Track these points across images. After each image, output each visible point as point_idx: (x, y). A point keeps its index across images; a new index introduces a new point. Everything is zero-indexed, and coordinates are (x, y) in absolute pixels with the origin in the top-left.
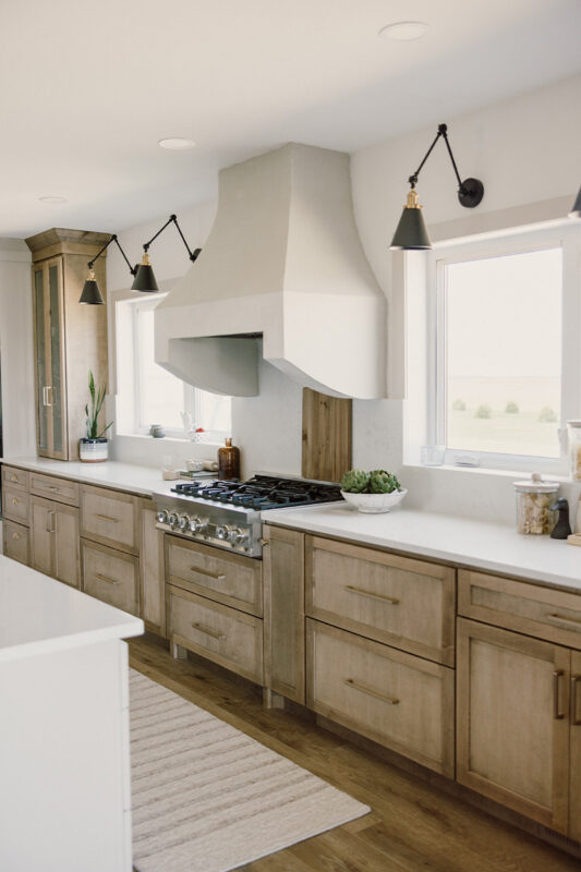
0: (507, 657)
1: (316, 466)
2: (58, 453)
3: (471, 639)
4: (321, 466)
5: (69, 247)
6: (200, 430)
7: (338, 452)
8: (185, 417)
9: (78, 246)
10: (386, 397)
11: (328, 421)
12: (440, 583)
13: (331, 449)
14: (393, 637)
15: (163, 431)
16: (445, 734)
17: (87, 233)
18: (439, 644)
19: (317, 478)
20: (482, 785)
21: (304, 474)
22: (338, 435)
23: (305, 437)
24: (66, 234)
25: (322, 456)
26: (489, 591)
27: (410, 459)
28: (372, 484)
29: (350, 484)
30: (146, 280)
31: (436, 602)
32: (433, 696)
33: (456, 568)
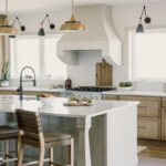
1: (101, 83)
7: (108, 78)
11: (105, 72)
19: (101, 86)
22: (109, 74)
27: (130, 80)
28: (127, 85)
29: (121, 85)
30: (42, 33)
31: (156, 105)
32: (156, 124)
33: (161, 98)
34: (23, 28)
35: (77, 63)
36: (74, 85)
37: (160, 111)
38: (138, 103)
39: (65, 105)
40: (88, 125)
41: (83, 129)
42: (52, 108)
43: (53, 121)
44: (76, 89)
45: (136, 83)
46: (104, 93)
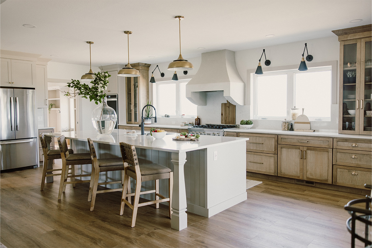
0: (289, 150)
1: (226, 121)
2: (136, 122)
3: (281, 148)
4: (227, 121)
5: (141, 68)
6: (184, 115)
7: (232, 117)
8: (177, 112)
9: (143, 67)
10: (245, 105)
11: (229, 111)
12: (274, 138)
13: (230, 117)
14: (262, 151)
15: (170, 116)
16: (275, 167)
17: (146, 64)
18: (273, 150)
19: (226, 124)
20: (284, 175)
21: (222, 123)
22: (232, 113)
23: (222, 115)
24: (141, 64)
25: (227, 119)
26: (286, 138)
27: (252, 118)
28: (248, 123)
29: (243, 123)
30: (175, 77)
31: (273, 142)
32: (272, 161)
33: (278, 135)
34: (163, 75)
35: (206, 104)
36: (203, 123)
37: (276, 148)
38: (248, 139)
39: (174, 140)
40: (182, 160)
41: (177, 164)
42: (163, 142)
43: (161, 155)
44: (203, 126)
45: (256, 121)
46: (225, 130)
